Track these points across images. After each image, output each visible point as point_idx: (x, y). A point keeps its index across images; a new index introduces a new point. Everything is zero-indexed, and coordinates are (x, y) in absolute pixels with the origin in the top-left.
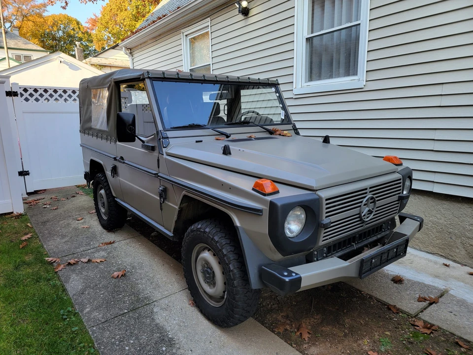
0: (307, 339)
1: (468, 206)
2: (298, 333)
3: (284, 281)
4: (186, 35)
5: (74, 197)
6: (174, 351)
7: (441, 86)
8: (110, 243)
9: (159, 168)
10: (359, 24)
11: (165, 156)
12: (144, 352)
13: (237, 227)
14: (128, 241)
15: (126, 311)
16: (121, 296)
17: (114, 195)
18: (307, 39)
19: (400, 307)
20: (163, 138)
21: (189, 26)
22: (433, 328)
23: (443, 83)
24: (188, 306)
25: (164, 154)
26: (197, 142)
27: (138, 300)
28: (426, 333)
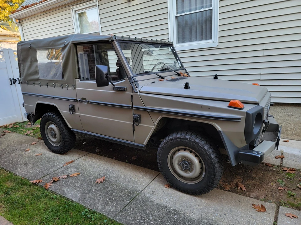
0: (245, 190)
1: (279, 107)
2: (239, 188)
3: (257, 157)
4: (75, 11)
5: (4, 135)
6: (183, 216)
7: (263, 45)
8: (72, 162)
9: (132, 102)
10: (212, 9)
11: (139, 93)
12: (165, 222)
13: (220, 131)
14: (83, 158)
15: (128, 201)
16: (115, 193)
17: (70, 126)
18: (176, 17)
19: (272, 163)
20: (135, 81)
21: (78, 4)
22: (293, 170)
23: (264, 44)
24: (165, 189)
25: (138, 92)
26: (152, 83)
27: (130, 193)
28: (293, 173)
